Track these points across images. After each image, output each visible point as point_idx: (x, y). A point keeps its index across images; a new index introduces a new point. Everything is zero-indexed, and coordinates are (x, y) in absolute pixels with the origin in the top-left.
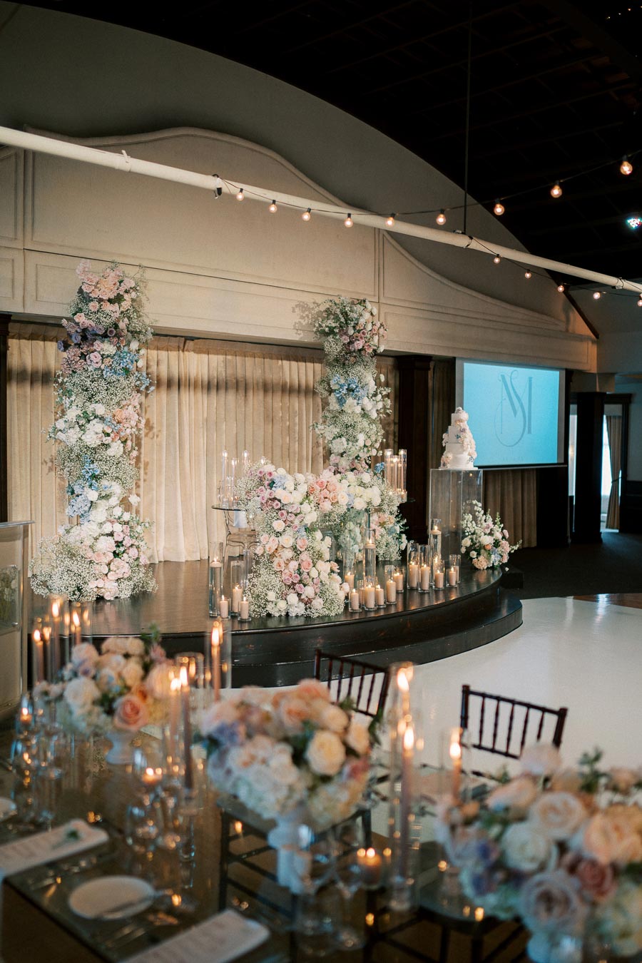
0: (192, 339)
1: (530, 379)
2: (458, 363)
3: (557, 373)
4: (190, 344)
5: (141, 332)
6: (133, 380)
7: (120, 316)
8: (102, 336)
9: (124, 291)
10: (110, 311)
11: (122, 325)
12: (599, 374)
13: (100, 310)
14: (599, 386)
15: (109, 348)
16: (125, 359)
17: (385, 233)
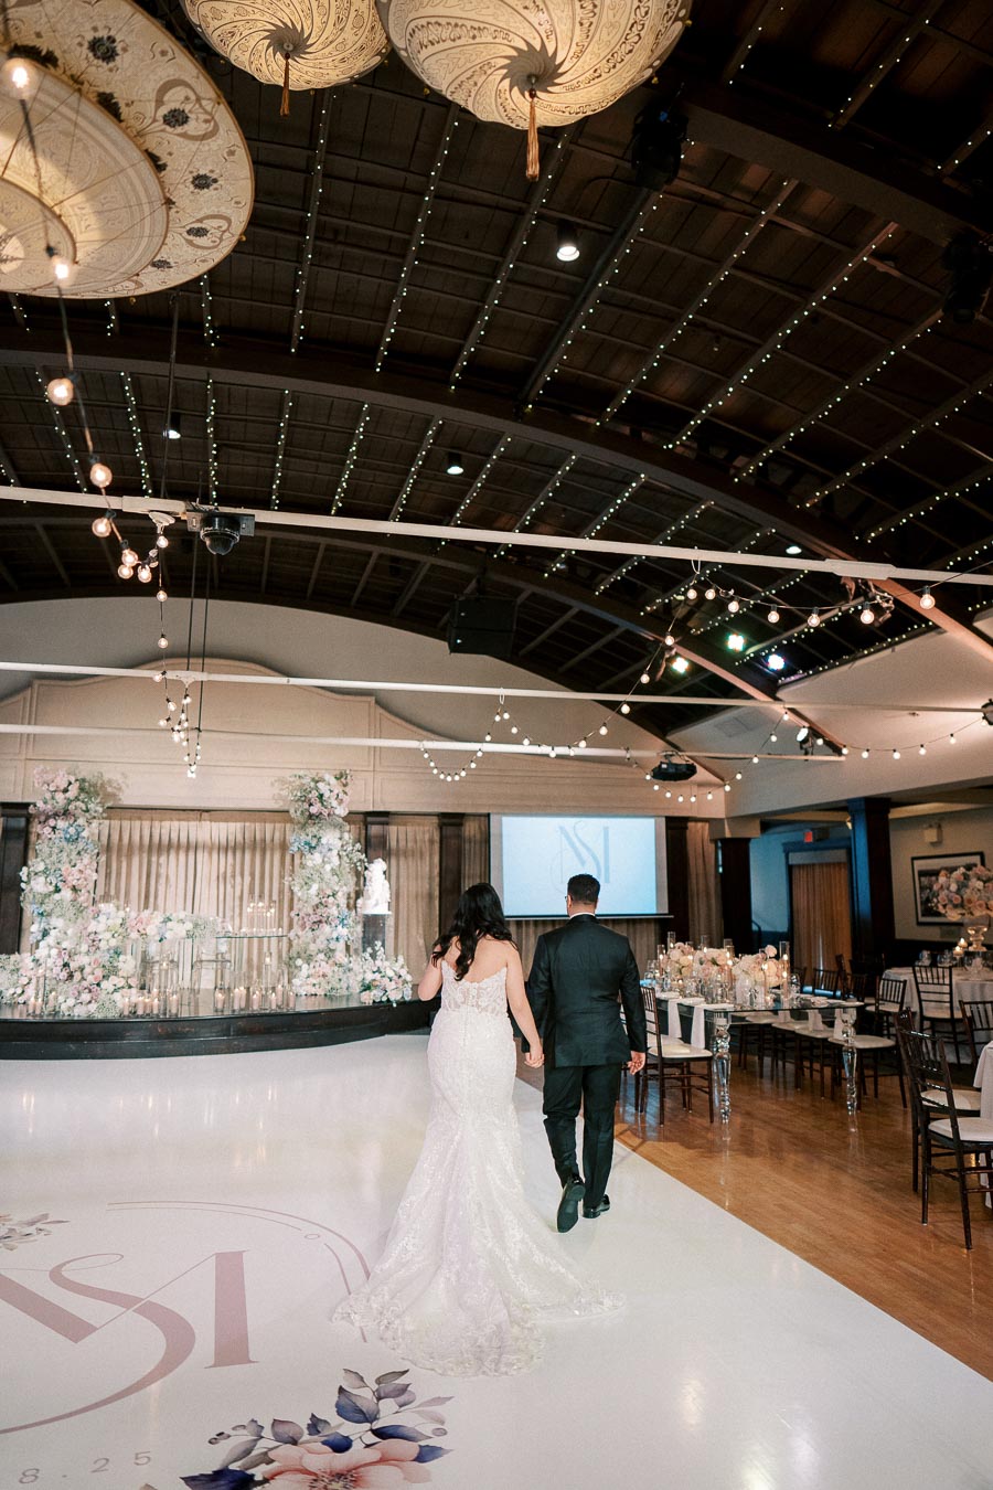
0: (207, 811)
1: (606, 829)
2: (492, 817)
3: (652, 821)
4: (205, 815)
5: (87, 811)
6: (81, 845)
7: (70, 801)
8: (56, 815)
9: (70, 783)
10: (60, 797)
11: (71, 807)
12: (728, 818)
13: (53, 798)
14: (731, 832)
15: (61, 824)
16: (72, 830)
17: (382, 711)
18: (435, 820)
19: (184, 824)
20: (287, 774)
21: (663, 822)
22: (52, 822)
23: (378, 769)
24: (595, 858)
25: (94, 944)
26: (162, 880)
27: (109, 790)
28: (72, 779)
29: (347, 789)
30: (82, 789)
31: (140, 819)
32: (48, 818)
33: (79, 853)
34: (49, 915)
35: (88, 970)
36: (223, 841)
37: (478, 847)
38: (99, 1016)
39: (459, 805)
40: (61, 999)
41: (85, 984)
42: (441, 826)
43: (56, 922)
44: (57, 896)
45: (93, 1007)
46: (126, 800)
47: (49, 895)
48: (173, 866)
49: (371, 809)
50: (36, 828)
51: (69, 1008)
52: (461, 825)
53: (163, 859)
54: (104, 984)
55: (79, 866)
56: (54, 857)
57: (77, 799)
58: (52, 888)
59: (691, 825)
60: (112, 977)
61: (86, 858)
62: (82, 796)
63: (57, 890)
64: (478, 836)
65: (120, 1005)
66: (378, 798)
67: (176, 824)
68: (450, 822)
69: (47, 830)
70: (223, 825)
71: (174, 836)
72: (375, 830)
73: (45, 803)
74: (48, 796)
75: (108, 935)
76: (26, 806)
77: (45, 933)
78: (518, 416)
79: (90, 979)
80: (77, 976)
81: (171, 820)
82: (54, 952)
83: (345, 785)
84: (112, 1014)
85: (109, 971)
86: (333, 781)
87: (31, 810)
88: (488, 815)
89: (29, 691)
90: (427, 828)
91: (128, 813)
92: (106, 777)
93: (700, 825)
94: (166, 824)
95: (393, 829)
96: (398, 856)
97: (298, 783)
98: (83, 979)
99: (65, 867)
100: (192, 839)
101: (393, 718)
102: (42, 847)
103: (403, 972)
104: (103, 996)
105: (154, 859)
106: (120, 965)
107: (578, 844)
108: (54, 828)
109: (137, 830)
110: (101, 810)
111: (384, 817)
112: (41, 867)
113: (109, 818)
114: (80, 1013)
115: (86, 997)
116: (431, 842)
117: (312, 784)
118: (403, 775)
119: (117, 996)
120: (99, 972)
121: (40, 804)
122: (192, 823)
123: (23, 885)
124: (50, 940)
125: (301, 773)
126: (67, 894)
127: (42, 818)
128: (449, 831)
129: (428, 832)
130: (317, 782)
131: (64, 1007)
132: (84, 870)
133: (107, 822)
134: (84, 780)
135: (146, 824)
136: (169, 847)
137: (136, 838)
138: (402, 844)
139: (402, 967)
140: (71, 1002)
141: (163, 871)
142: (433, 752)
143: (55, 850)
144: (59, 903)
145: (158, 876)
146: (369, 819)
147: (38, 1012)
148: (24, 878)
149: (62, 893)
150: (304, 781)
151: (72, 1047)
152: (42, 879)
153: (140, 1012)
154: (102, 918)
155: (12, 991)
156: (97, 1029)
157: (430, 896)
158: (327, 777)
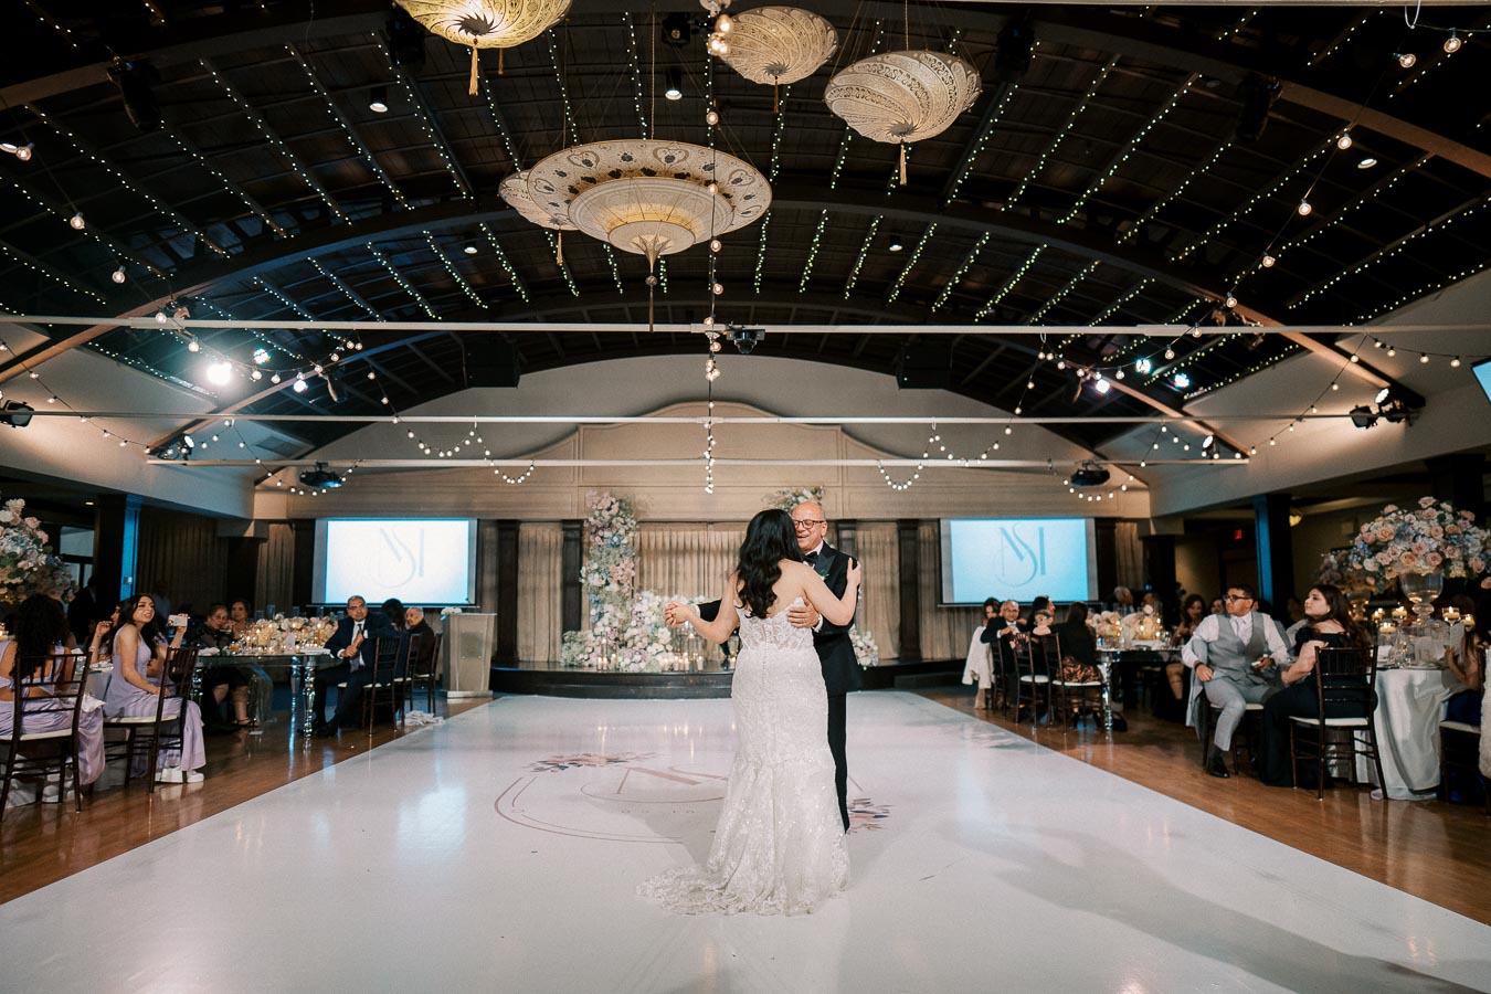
0: (712, 523)
1: (1041, 531)
2: (942, 521)
3: (1082, 522)
4: (711, 526)
5: (625, 524)
6: (622, 550)
7: (612, 517)
8: (603, 528)
9: (612, 503)
10: (606, 514)
11: (614, 521)
12: (1154, 518)
13: (600, 515)
14: (1156, 529)
15: (607, 534)
16: (615, 539)
17: (849, 438)
18: (894, 526)
19: (695, 533)
20: (773, 491)
21: (1093, 521)
22: (600, 533)
23: (846, 484)
24: (1031, 553)
25: (641, 621)
26: (681, 577)
27: (640, 508)
28: (614, 500)
29: (821, 502)
30: (620, 508)
31: (662, 530)
32: (598, 529)
33: (621, 556)
34: (603, 602)
35: (637, 638)
36: (725, 546)
37: (931, 547)
38: (648, 671)
39: (912, 512)
40: (620, 659)
41: (636, 648)
42: (899, 531)
43: (608, 608)
44: (607, 588)
45: (643, 665)
46: (652, 517)
47: (600, 588)
48: (688, 565)
49: (841, 517)
50: (587, 537)
51: (627, 666)
52: (916, 529)
53: (681, 561)
54: (649, 649)
55: (622, 566)
56: (604, 560)
57: (618, 515)
58: (604, 582)
59: (1120, 525)
60: (654, 644)
61: (627, 560)
62: (621, 513)
63: (607, 584)
64: (932, 538)
65: (661, 664)
66: (847, 508)
67: (689, 533)
68: (907, 527)
69: (598, 539)
70: (725, 533)
71: (688, 543)
72: (845, 534)
73: (595, 518)
74: (597, 513)
75: (650, 613)
76: (580, 522)
77: (601, 615)
78: (941, 210)
79: (639, 645)
80: (630, 644)
81: (685, 530)
82: (608, 629)
83: (819, 499)
84: (657, 670)
85: (653, 640)
86: (810, 495)
87: (586, 525)
88: (939, 520)
89: (577, 434)
90: (887, 533)
91: (652, 526)
92: (638, 498)
93: (1128, 525)
94: (682, 534)
95: (860, 534)
96: (864, 556)
97: (782, 498)
98: (634, 645)
99: (612, 567)
100: (702, 544)
101: (855, 442)
102: (594, 551)
103: (871, 643)
104: (649, 657)
105: (674, 561)
106: (659, 635)
107: (1017, 543)
108: (602, 537)
109: (659, 537)
110: (634, 523)
111: (853, 524)
112: (595, 566)
113: (639, 530)
114: (634, 669)
115: (637, 657)
116: (892, 543)
117: (794, 499)
118: (863, 490)
119: (659, 657)
120: (645, 640)
121: (591, 519)
122: (701, 533)
123: (583, 581)
124: (605, 620)
125: (785, 489)
126: (614, 587)
127: (594, 530)
128: (907, 534)
129: (890, 533)
130: (797, 497)
131: (622, 664)
132: (625, 568)
133: (637, 534)
134: (621, 501)
135: (667, 534)
136: (685, 551)
137: (660, 545)
138: (867, 546)
139: (870, 639)
140: (627, 661)
141: (681, 569)
142: (889, 469)
143: (604, 554)
144: (608, 594)
145: (677, 573)
146: (841, 525)
147: (605, 668)
148: (584, 575)
149: (611, 586)
150: (787, 496)
151: (633, 691)
152: (597, 575)
153: (676, 669)
154: (645, 601)
155: (581, 656)
156: (647, 679)
157: (892, 588)
158: (805, 492)
